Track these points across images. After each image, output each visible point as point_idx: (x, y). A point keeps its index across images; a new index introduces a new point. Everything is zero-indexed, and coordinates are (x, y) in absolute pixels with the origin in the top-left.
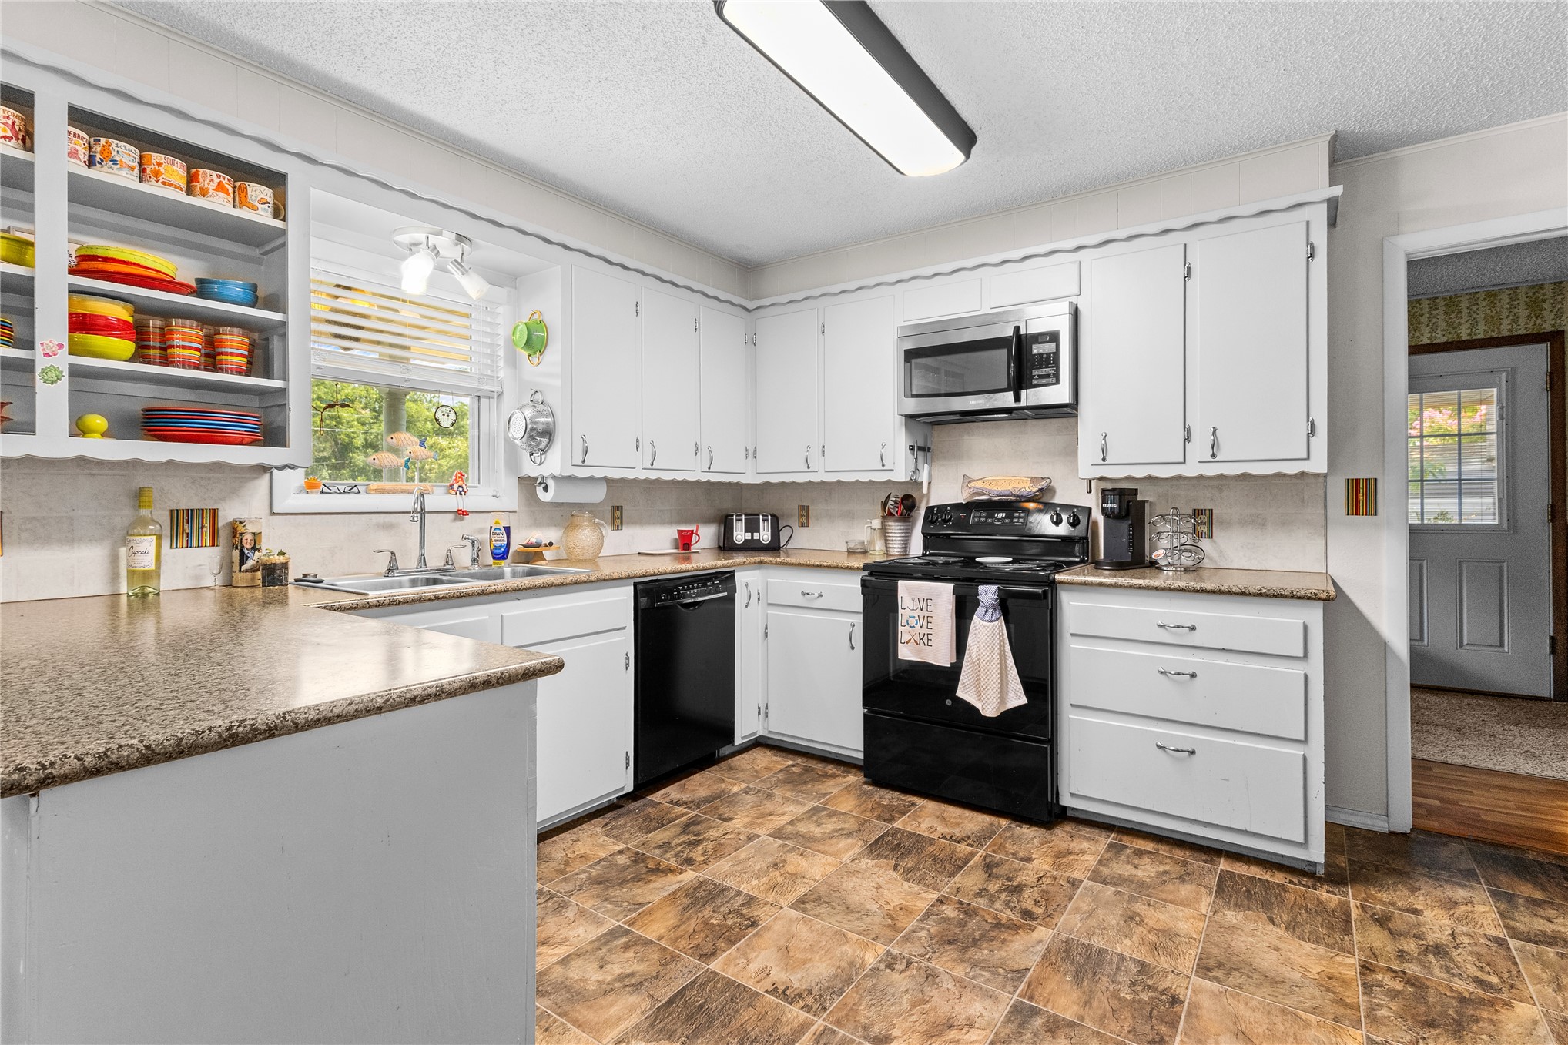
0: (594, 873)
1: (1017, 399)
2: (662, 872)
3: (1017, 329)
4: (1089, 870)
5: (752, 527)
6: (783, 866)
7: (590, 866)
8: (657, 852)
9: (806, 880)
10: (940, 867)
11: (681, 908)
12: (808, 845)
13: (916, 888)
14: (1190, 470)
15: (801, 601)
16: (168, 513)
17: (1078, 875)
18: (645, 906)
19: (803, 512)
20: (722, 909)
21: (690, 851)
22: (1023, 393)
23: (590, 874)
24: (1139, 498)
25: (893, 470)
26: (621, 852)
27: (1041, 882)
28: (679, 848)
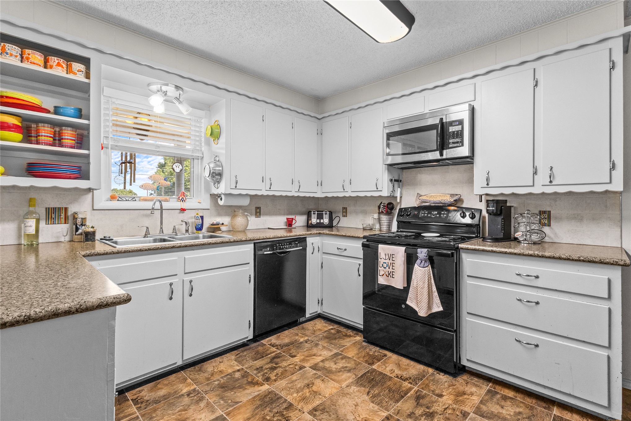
0: (222, 381)
1: (441, 155)
2: (253, 384)
3: (441, 119)
4: (474, 407)
5: (320, 217)
6: (312, 387)
7: (222, 377)
8: (255, 372)
9: (321, 397)
10: (392, 395)
11: (255, 407)
12: (328, 375)
13: (376, 407)
14: (537, 190)
15: (337, 252)
16: (45, 209)
17: (467, 409)
18: (239, 403)
19: (345, 210)
20: (274, 410)
21: (270, 373)
22: (445, 152)
23: (220, 382)
24: (508, 204)
25: (382, 191)
26: (238, 371)
27: (445, 412)
28: (266, 371)
